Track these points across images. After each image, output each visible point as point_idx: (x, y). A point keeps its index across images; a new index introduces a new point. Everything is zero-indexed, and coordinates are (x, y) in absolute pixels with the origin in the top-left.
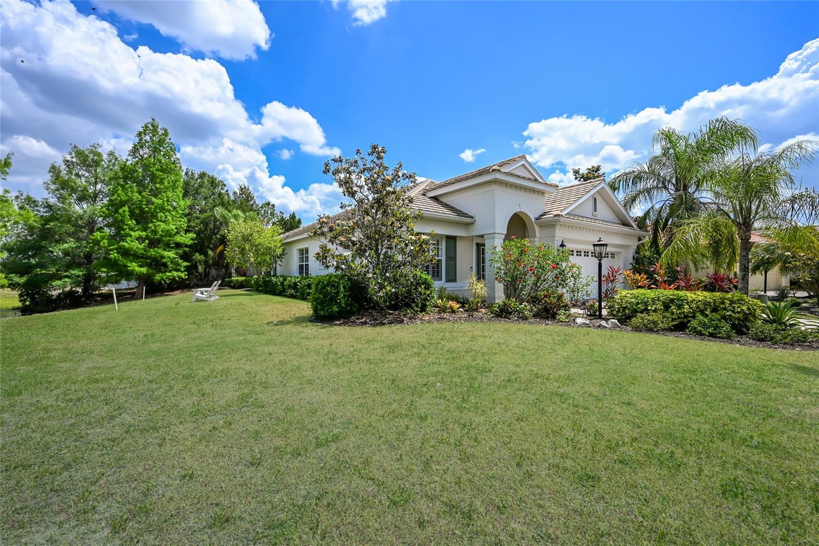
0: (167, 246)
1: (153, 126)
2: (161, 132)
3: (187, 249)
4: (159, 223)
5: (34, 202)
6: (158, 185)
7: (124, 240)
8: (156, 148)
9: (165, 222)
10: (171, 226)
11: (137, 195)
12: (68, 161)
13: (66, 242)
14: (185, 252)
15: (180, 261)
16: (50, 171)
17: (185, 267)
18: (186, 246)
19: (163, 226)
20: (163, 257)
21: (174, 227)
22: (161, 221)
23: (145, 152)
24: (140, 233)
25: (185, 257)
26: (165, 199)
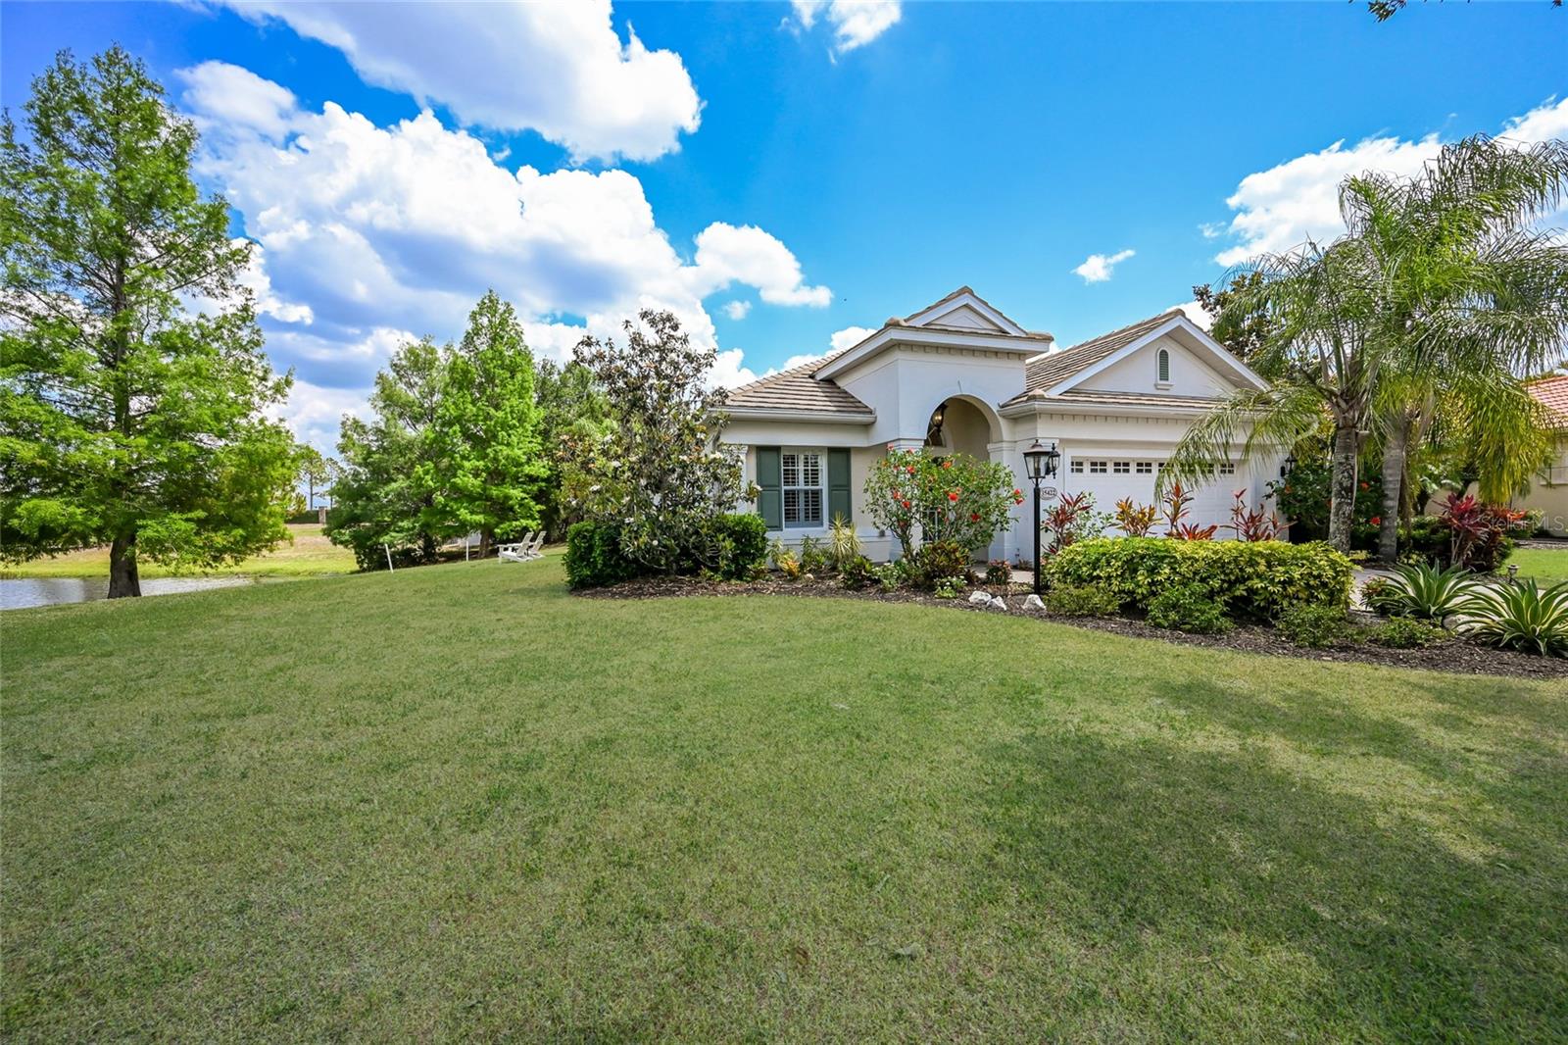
0: (516, 480)
1: (491, 301)
2: (501, 308)
3: (543, 484)
4: (500, 447)
5: (363, 427)
6: (497, 390)
7: (455, 476)
8: (497, 334)
9: (508, 445)
10: (516, 450)
11: (470, 406)
12: (395, 365)
13: (395, 481)
14: (540, 490)
15: (533, 503)
16: (377, 383)
17: (539, 512)
18: (543, 480)
19: (506, 451)
20: (507, 498)
21: (520, 452)
22: (502, 444)
23: (482, 343)
24: (477, 463)
25: (539, 497)
26: (508, 410)
